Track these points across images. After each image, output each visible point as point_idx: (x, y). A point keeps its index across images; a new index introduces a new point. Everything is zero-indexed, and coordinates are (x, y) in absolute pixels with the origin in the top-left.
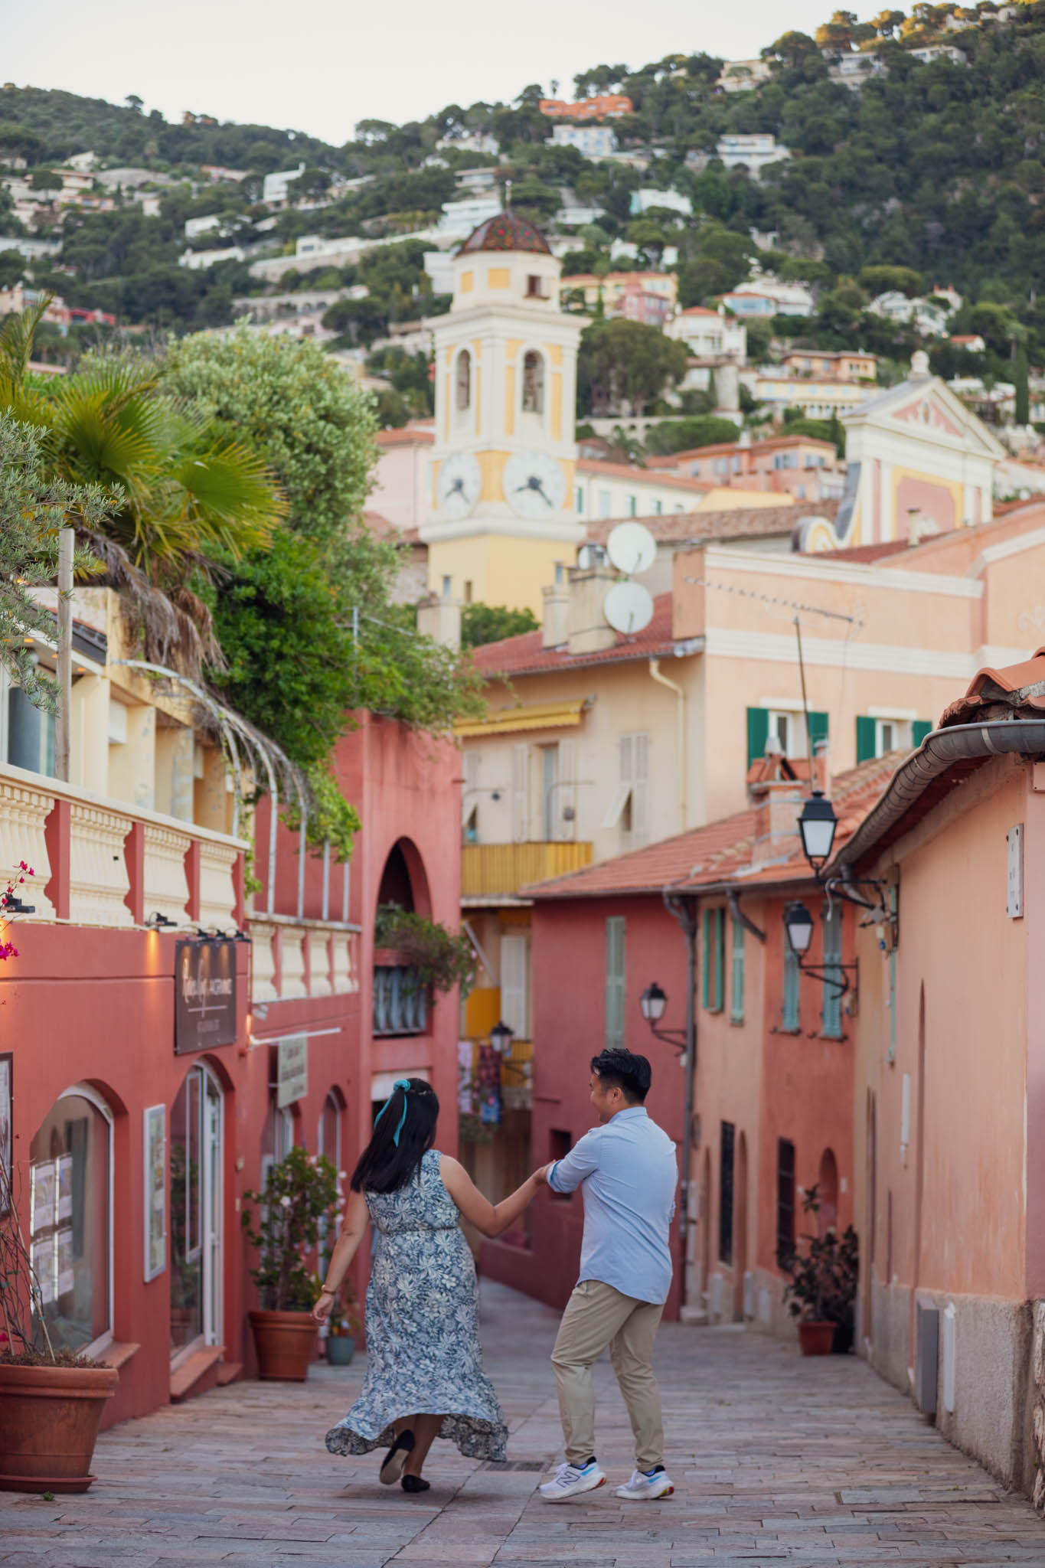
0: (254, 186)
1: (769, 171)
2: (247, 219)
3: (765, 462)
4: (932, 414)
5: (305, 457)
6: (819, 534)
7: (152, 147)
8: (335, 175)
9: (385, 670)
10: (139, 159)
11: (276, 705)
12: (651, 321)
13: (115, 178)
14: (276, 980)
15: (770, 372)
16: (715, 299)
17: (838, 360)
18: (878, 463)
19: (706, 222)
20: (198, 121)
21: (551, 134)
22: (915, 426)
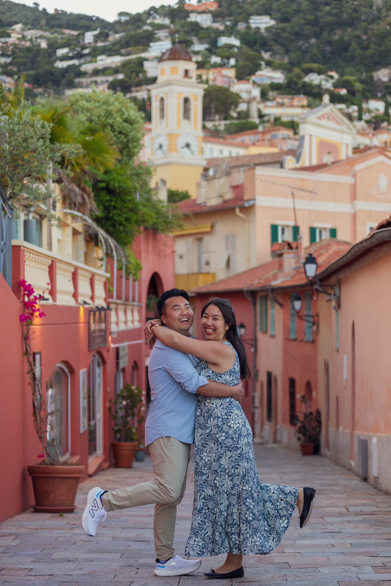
0: (81, 37)
1: (268, 29)
2: (79, 49)
3: (268, 136)
4: (330, 117)
5: (119, 136)
6: (290, 162)
7: (43, 22)
8: (111, 33)
9: (149, 212)
10: (38, 27)
11: (114, 225)
12: (226, 86)
13: (30, 34)
14: (117, 323)
15: (269, 103)
16: (248, 77)
17: (293, 99)
18: (311, 136)
19: (245, 49)
20: (60, 12)
21: (188, 17)
22: (324, 122)
